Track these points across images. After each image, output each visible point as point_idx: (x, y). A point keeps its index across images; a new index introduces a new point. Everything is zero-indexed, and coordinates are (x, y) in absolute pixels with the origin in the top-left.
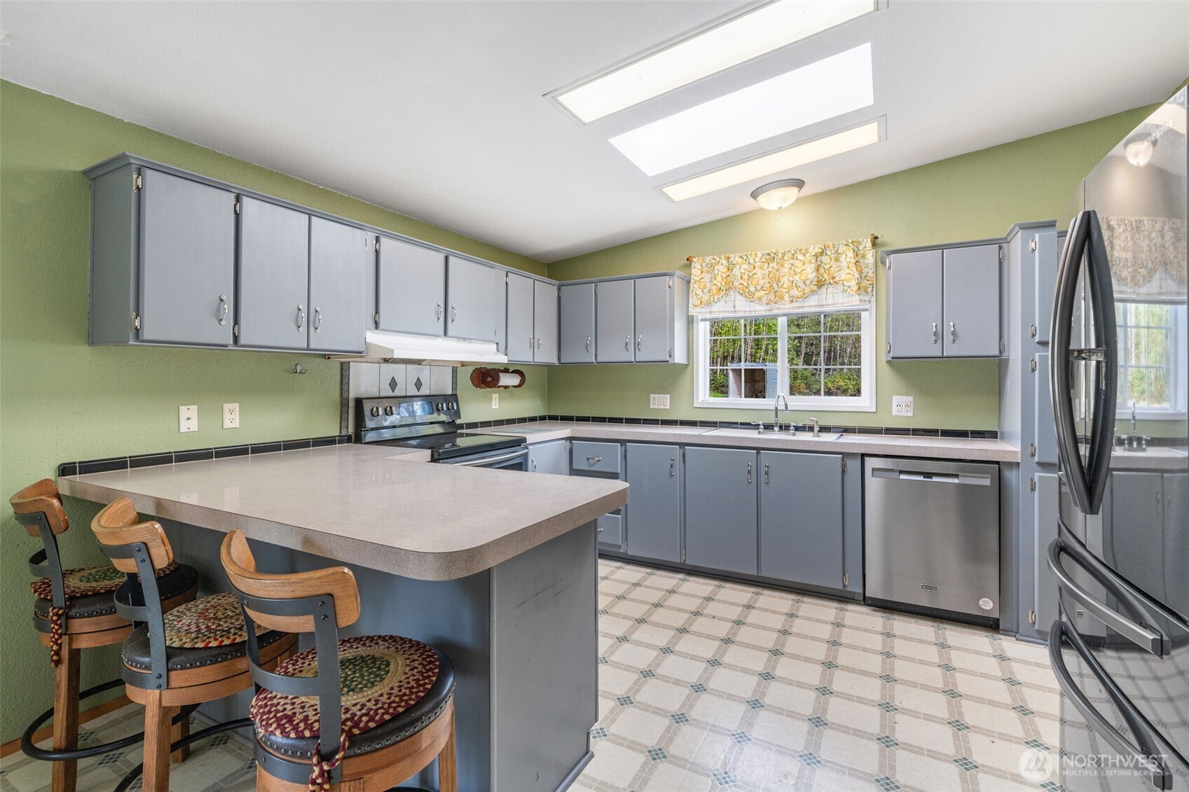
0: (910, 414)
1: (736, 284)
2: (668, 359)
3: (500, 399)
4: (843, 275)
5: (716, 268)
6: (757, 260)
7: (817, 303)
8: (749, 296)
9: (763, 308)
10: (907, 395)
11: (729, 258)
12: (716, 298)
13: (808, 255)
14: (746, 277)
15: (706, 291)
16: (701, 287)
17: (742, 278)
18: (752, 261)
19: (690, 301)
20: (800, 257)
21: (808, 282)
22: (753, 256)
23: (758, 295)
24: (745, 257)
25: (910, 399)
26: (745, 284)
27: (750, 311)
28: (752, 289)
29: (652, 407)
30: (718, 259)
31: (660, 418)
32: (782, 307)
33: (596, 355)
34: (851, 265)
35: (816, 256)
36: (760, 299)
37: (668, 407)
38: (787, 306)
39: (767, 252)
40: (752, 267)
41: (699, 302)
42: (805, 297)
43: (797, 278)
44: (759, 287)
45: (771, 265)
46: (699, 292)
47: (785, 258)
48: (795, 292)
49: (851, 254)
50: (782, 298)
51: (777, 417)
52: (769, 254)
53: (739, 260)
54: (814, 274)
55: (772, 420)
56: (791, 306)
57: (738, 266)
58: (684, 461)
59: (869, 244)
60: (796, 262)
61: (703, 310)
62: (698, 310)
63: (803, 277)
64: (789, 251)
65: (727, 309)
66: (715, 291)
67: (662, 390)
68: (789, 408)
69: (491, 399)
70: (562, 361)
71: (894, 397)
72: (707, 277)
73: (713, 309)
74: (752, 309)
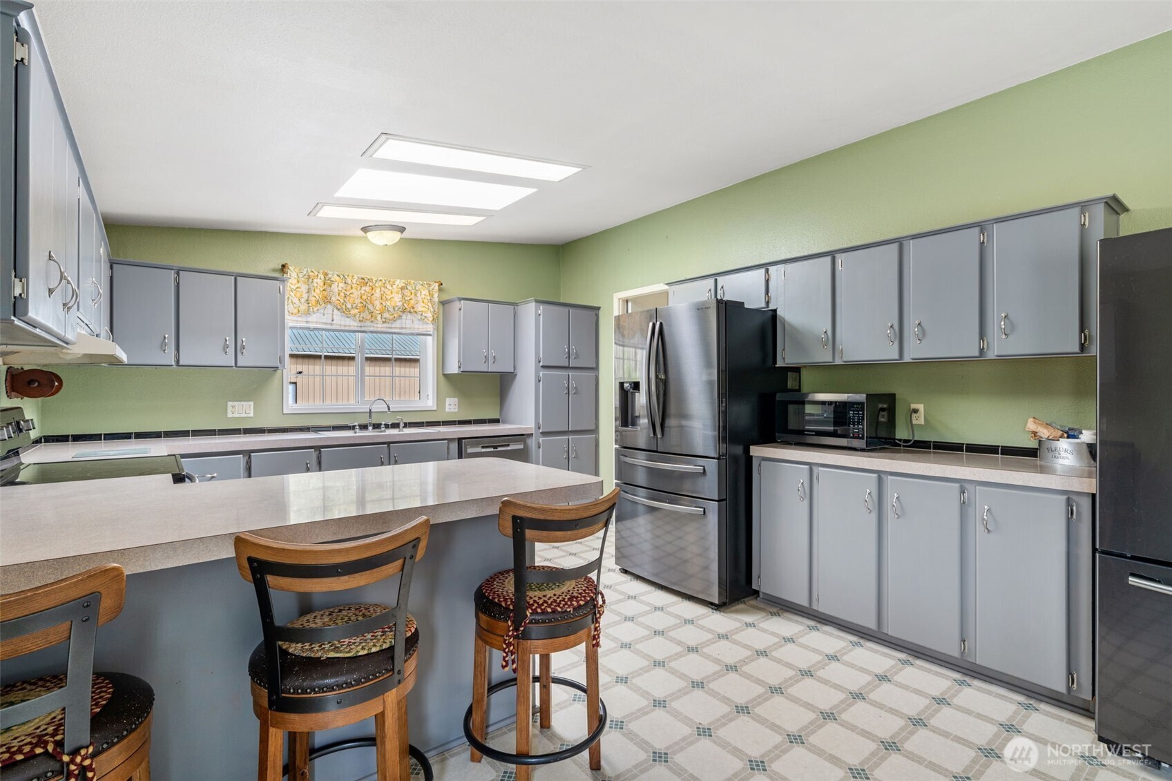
0: (456, 410)
1: (334, 299)
2: (279, 365)
4: (419, 308)
5: (315, 281)
6: (354, 281)
7: (399, 326)
8: (345, 312)
9: (356, 324)
10: (455, 397)
11: (326, 274)
12: (315, 310)
13: (395, 286)
14: (342, 294)
15: (303, 300)
16: (298, 295)
17: (339, 294)
18: (349, 282)
19: (286, 307)
20: (389, 287)
21: (396, 309)
22: (350, 277)
23: (353, 312)
24: (342, 277)
25: (456, 400)
26: (342, 301)
27: (345, 326)
28: (349, 306)
29: (230, 415)
30: (316, 273)
31: (241, 427)
32: (375, 325)
34: (426, 301)
35: (402, 288)
36: (355, 315)
37: (251, 415)
38: (379, 326)
39: (363, 276)
40: (349, 287)
41: (296, 311)
42: (394, 320)
43: (388, 303)
44: (354, 306)
45: (363, 288)
46: (296, 300)
47: (377, 285)
48: (386, 315)
49: (425, 292)
50: (376, 318)
51: (370, 417)
52: (363, 279)
53: (338, 278)
54: (401, 303)
55: (365, 421)
56: (385, 325)
57: (336, 284)
59: (437, 288)
60: (386, 291)
61: (300, 319)
62: (294, 318)
63: (393, 304)
64: (381, 280)
65: (325, 321)
66: (314, 303)
67: (243, 396)
71: (447, 399)
72: (304, 288)
73: (310, 319)
74: (347, 323)
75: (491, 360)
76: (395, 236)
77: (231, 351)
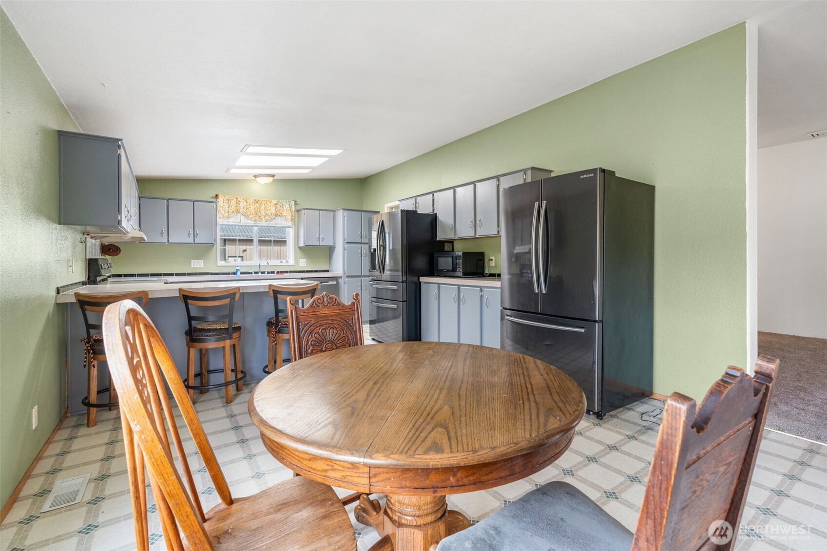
0: (305, 265)
1: (241, 210)
2: (214, 242)
4: (285, 213)
5: (232, 202)
6: (251, 202)
7: (274, 223)
8: (247, 217)
9: (252, 222)
10: (304, 258)
11: (237, 199)
12: (232, 216)
13: (272, 203)
14: (245, 208)
15: (226, 211)
16: (224, 209)
18: (248, 202)
19: (218, 215)
20: (269, 203)
21: (273, 214)
22: (249, 200)
23: (251, 216)
24: (245, 199)
25: (305, 260)
26: (245, 211)
28: (249, 214)
29: (192, 266)
30: (232, 198)
31: (198, 272)
32: (262, 223)
33: (168, 239)
34: (288, 210)
35: (275, 204)
36: (252, 218)
37: (202, 266)
38: (264, 223)
39: (255, 199)
40: (249, 204)
41: (223, 217)
42: (271, 220)
43: (268, 212)
44: (251, 213)
45: (257, 205)
46: (222, 212)
47: (263, 203)
48: (267, 218)
49: (287, 206)
50: (262, 219)
51: (260, 268)
53: (243, 200)
54: (275, 212)
55: (257, 270)
56: (266, 223)
57: (242, 203)
59: (294, 203)
60: (267, 206)
61: (224, 220)
62: (222, 220)
63: (271, 212)
64: (264, 200)
65: (237, 221)
66: (231, 212)
67: (198, 257)
68: (269, 265)
71: (300, 260)
72: (226, 205)
73: (229, 220)
74: (248, 222)
75: (321, 240)
76: (271, 179)
77: (192, 236)
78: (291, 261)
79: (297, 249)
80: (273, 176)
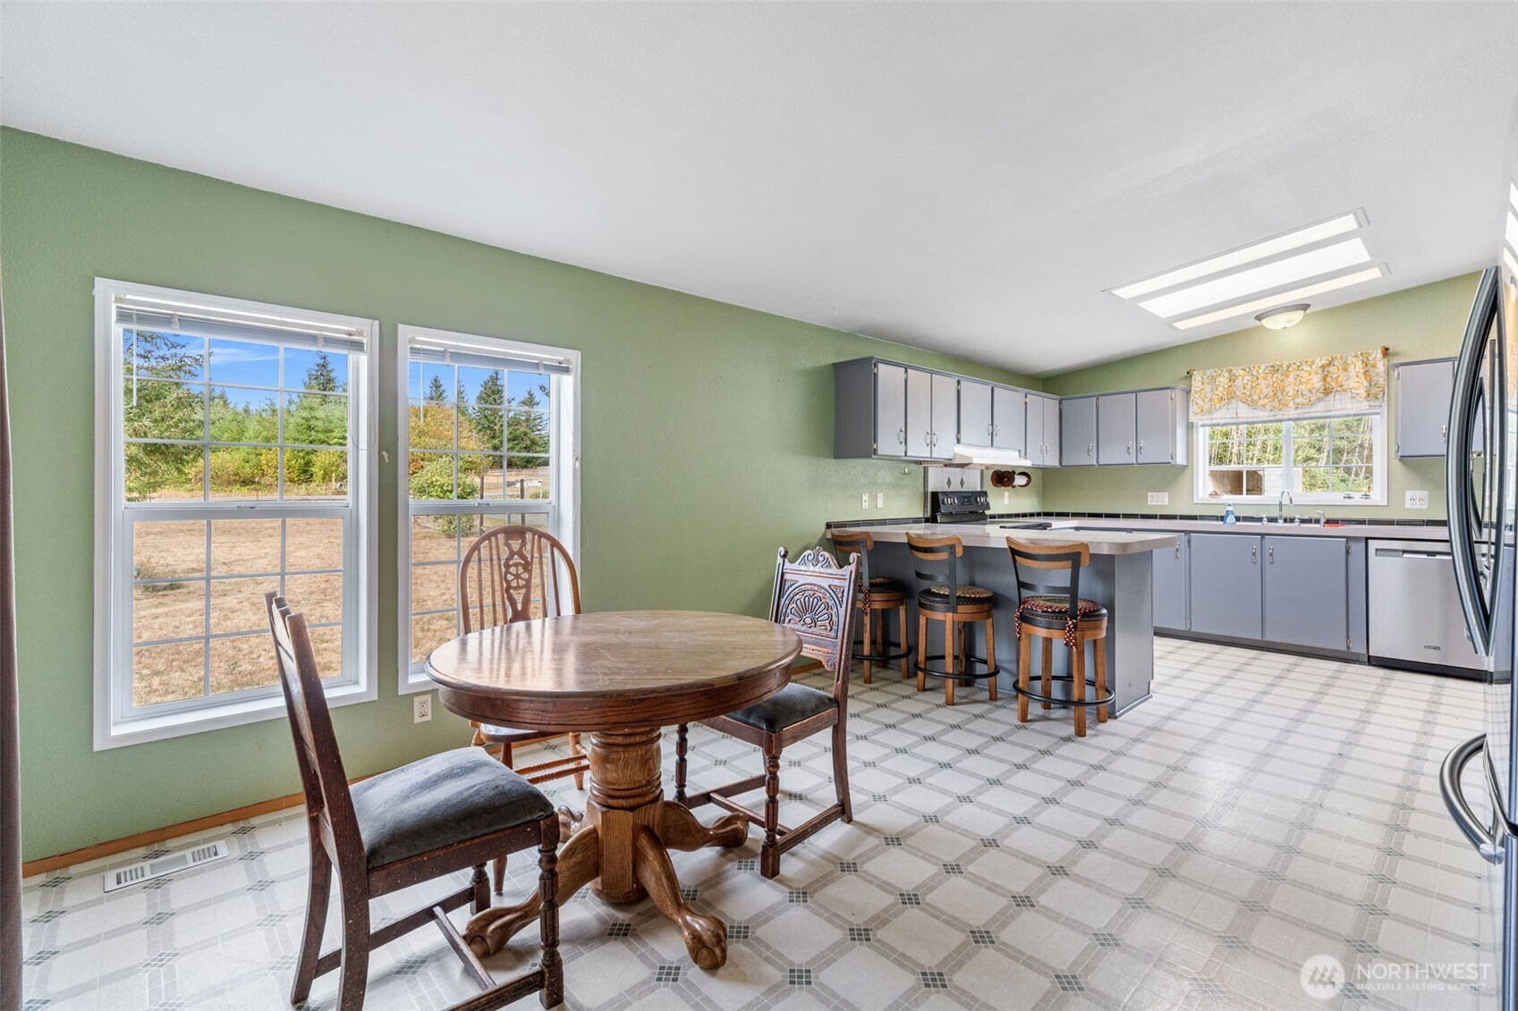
0: (1425, 507)
1: (1238, 393)
2: (1169, 460)
3: (1009, 495)
4: (1351, 384)
5: (1217, 379)
6: (1261, 371)
7: (1324, 409)
8: (1253, 404)
9: (1266, 414)
10: (1422, 490)
11: (1230, 371)
12: (1217, 406)
13: (1314, 366)
14: (1249, 387)
15: (1207, 400)
16: (1202, 396)
17: (1244, 388)
18: (1255, 373)
19: (1191, 409)
20: (1306, 368)
21: (1314, 391)
22: (1256, 368)
23: (1261, 402)
24: (1248, 370)
25: (1425, 493)
26: (1248, 393)
27: (1253, 418)
28: (1255, 397)
29: (1149, 503)
30: (1219, 372)
31: (1158, 513)
32: (1287, 413)
33: (1098, 459)
34: (1359, 374)
35: (1323, 367)
36: (1263, 406)
37: (1167, 503)
38: (1292, 412)
39: (1271, 364)
40: (1255, 378)
41: (1199, 411)
42: (1311, 404)
43: (1302, 387)
44: (1262, 396)
45: (1275, 376)
46: (1200, 401)
47: (1290, 369)
48: (1300, 400)
49: (1359, 364)
50: (1287, 405)
51: (1281, 510)
52: (1273, 366)
53: (1242, 372)
54: (1321, 384)
55: (1275, 514)
56: (1296, 412)
57: (1241, 378)
58: (1190, 546)
59: (1380, 355)
60: (1302, 373)
61: (1204, 417)
62: (1199, 417)
63: (1309, 386)
64: (1294, 363)
65: (1228, 416)
66: (1216, 401)
67: (1159, 488)
68: (1294, 503)
69: (1003, 496)
70: (1064, 464)
71: (1407, 492)
72: (1208, 388)
73: (1214, 416)
74: (1255, 415)
76: (1300, 314)
77: (1133, 451)
78: (1378, 496)
79: (1396, 462)
80: (1305, 307)
